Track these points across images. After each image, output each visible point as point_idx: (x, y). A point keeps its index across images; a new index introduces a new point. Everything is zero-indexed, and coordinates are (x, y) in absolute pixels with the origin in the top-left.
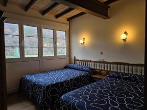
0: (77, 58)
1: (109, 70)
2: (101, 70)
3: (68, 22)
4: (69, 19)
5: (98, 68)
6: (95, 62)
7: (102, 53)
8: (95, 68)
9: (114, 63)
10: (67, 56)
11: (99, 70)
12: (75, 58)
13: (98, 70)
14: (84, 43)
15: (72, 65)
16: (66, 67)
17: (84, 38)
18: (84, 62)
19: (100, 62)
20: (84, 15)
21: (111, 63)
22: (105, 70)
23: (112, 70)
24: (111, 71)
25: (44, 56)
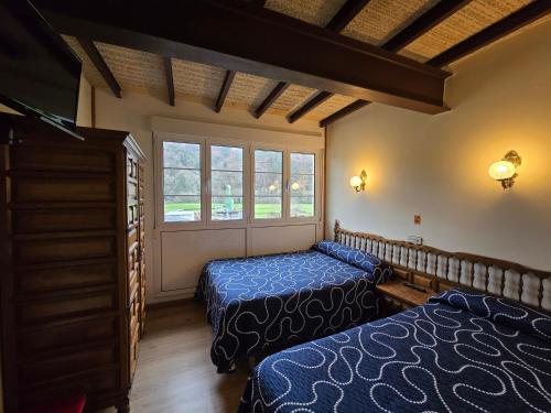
0: (343, 226)
1: (439, 274)
2: (413, 273)
3: (322, 130)
4: (324, 123)
5: (403, 263)
6: (395, 243)
7: (417, 220)
8: (395, 261)
9: (461, 257)
10: (317, 218)
11: (406, 269)
12: (337, 225)
13: (402, 268)
14: (363, 185)
15: (328, 244)
16: (315, 249)
17: (364, 173)
18: (363, 241)
19: (411, 246)
20: (366, 107)
21: (449, 255)
22: (425, 275)
23: (451, 277)
24: (447, 281)
25: (256, 217)
